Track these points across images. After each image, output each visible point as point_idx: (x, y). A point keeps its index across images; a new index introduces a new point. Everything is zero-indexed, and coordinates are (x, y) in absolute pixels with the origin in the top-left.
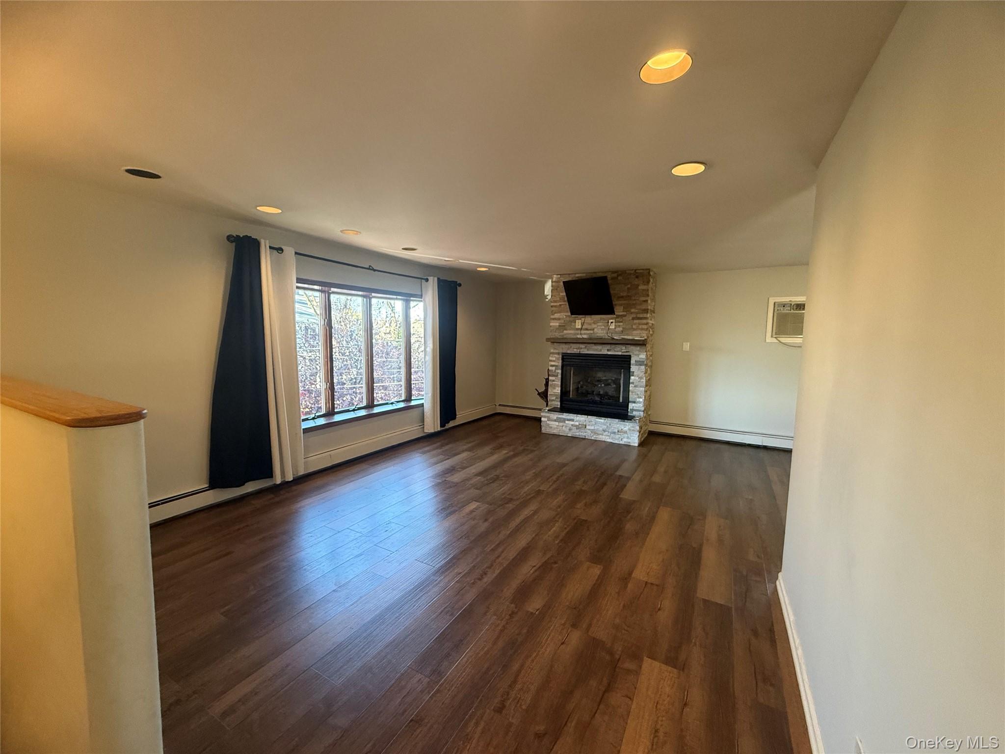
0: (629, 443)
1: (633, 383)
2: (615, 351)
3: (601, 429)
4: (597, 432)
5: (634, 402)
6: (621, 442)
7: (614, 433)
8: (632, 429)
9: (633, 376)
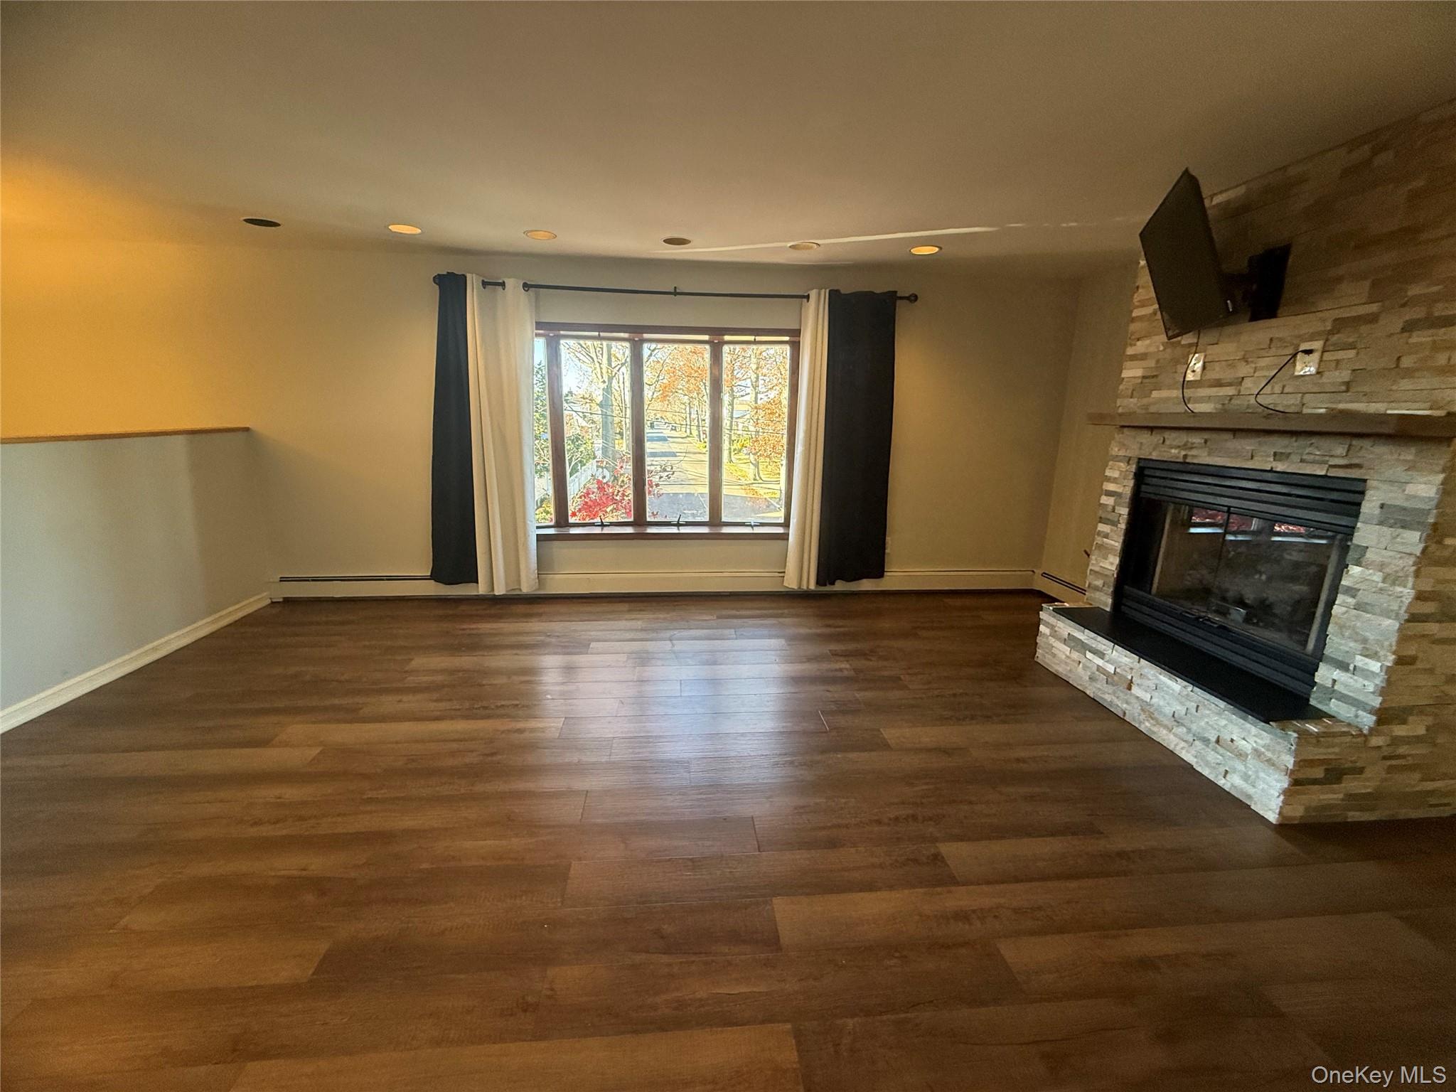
0: (1250, 797)
1: (1352, 592)
2: (1302, 461)
3: (1168, 711)
4: (1156, 715)
5: (1343, 666)
6: (1221, 782)
7: (1206, 741)
8: (1269, 754)
9: (1358, 564)
